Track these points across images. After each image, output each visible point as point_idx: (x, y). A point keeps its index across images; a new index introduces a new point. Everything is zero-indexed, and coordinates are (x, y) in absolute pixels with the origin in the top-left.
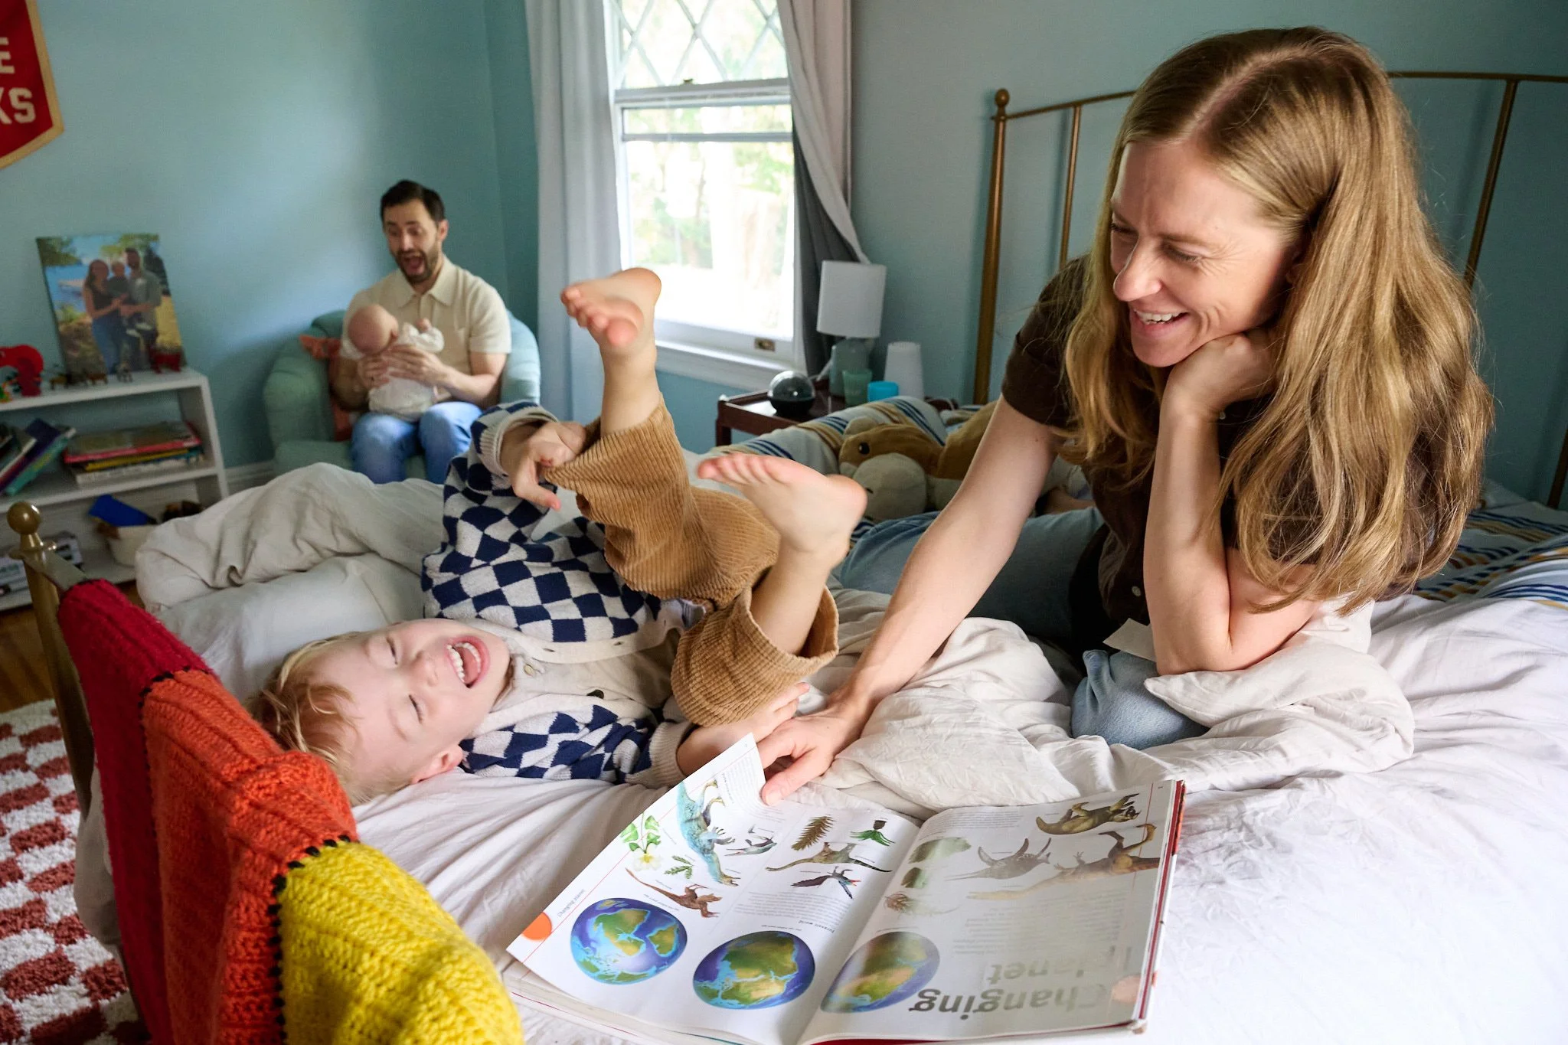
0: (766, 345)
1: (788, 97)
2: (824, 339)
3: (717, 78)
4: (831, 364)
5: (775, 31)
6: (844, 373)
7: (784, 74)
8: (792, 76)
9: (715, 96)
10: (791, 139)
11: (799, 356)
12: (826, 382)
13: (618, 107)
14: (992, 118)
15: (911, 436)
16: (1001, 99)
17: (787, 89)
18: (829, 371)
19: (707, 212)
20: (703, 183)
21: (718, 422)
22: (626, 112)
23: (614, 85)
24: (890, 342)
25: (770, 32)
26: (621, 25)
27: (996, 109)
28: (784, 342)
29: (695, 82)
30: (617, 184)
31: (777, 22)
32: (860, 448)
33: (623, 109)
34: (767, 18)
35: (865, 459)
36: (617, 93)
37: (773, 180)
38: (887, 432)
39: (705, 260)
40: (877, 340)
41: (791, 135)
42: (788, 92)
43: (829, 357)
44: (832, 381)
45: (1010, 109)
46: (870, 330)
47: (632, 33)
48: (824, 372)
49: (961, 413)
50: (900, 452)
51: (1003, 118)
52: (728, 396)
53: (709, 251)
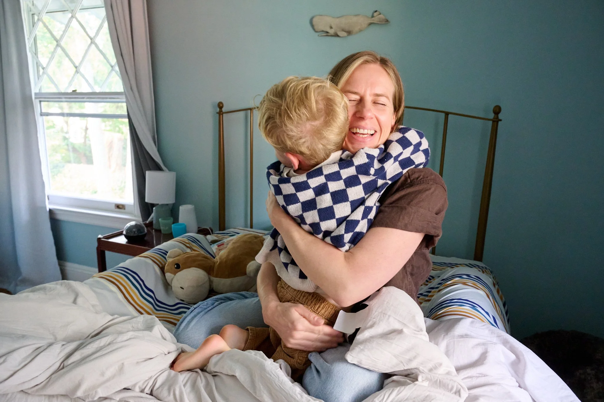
0: (121, 207)
1: (125, 100)
2: (149, 205)
3: (88, 90)
4: (153, 215)
5: (116, 72)
6: (160, 220)
7: (122, 90)
8: (126, 91)
9: (88, 98)
10: (127, 117)
11: (137, 211)
12: (151, 223)
13: (38, 100)
14: (217, 113)
15: (200, 258)
16: (220, 106)
17: (124, 96)
18: (152, 218)
19: (89, 140)
20: (87, 129)
21: (98, 249)
22: (43, 103)
23: (34, 90)
24: (180, 205)
25: (114, 73)
26: (38, 65)
27: (218, 110)
28: (130, 206)
29: (77, 91)
30: (38, 135)
31: (117, 68)
32: (176, 266)
33: (40, 101)
34: (112, 67)
35: (178, 272)
36: (36, 94)
37: (120, 128)
38: (188, 257)
39: (89, 160)
40: (174, 204)
41: (127, 116)
42: (125, 98)
43: (152, 212)
44: (154, 222)
45: (224, 110)
46: (171, 200)
47: (43, 68)
48: (149, 219)
49: (217, 236)
50: (196, 267)
51: (222, 113)
52: (102, 235)
53: (92, 157)
